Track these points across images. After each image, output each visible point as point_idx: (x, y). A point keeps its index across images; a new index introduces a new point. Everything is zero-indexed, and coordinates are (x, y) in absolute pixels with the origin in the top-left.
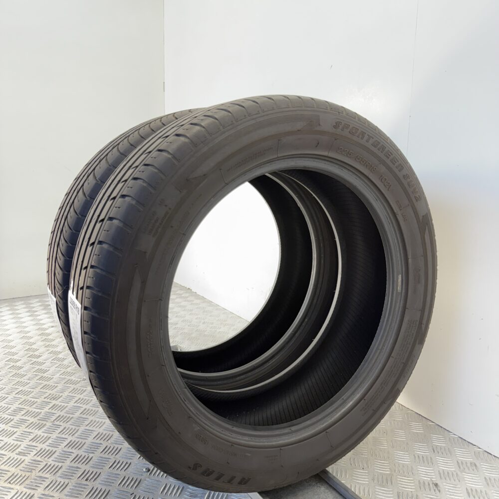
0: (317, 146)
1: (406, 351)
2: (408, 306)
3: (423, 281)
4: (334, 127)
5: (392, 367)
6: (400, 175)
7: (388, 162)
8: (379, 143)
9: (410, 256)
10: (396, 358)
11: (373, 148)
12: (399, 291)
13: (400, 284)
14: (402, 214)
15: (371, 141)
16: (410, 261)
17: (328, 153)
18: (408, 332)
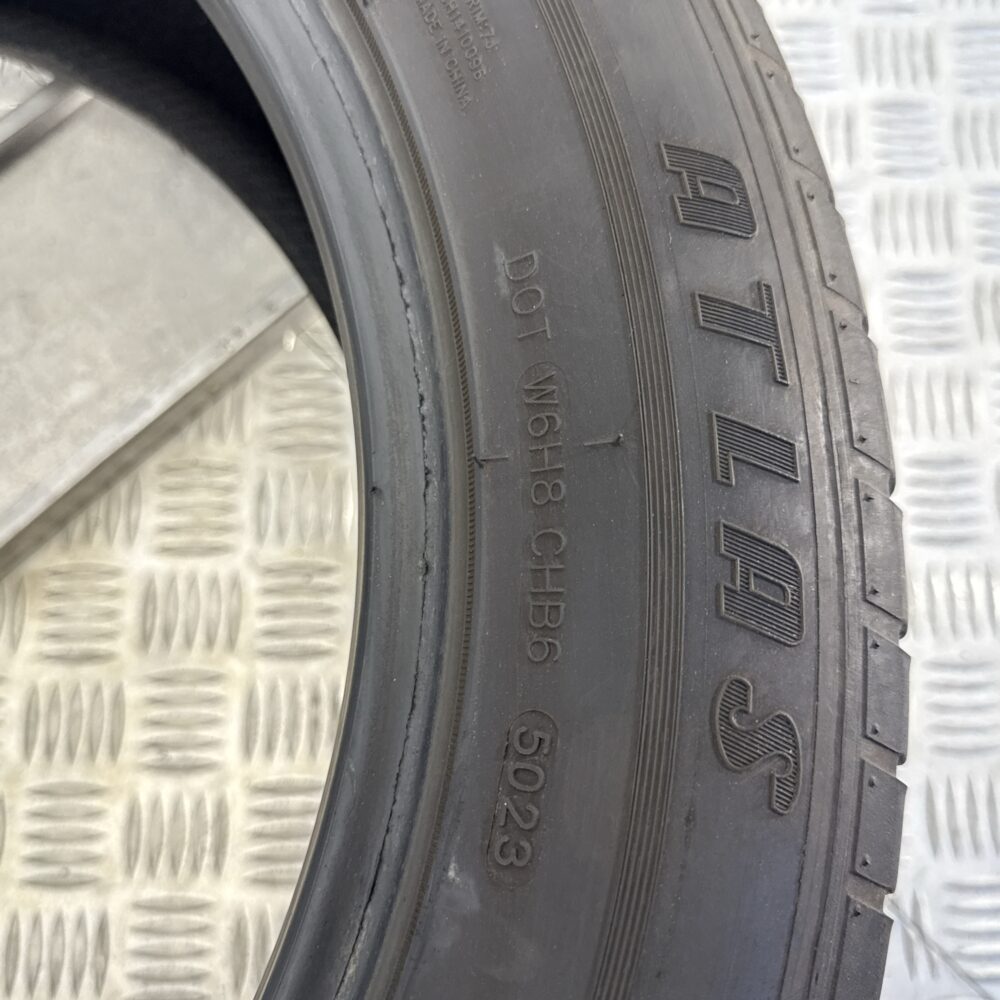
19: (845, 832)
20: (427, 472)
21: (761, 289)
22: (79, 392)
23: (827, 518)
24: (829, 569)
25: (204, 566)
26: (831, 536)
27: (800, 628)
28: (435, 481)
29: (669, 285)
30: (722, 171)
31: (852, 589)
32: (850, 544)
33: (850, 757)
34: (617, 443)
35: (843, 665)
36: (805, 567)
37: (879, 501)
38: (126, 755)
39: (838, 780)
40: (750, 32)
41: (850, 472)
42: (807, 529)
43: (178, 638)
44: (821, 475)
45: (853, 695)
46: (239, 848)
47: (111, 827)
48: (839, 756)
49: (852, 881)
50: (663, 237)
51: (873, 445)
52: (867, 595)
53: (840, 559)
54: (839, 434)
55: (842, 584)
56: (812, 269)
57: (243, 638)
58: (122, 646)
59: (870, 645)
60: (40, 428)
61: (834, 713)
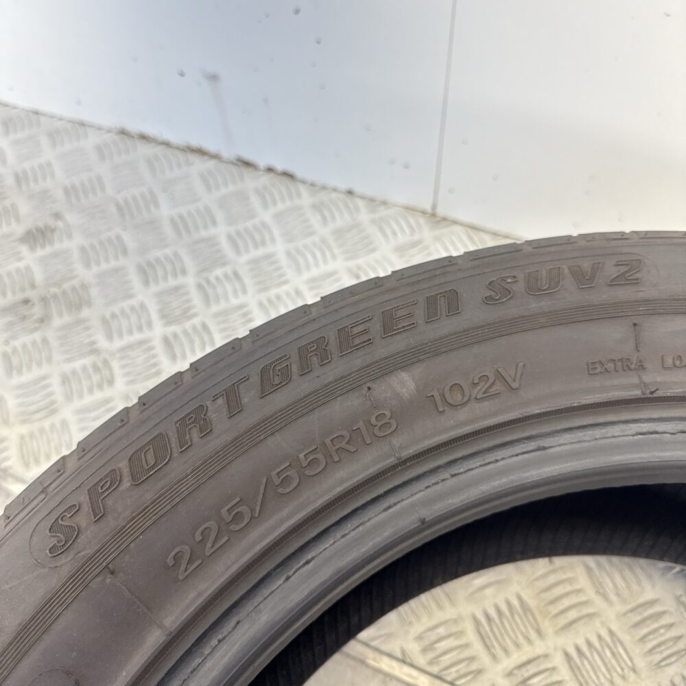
4: (58, 551)
6: (473, 313)
7: (383, 349)
8: (284, 358)
11: (280, 399)
14: (666, 369)
15: (249, 395)
17: (161, 626)
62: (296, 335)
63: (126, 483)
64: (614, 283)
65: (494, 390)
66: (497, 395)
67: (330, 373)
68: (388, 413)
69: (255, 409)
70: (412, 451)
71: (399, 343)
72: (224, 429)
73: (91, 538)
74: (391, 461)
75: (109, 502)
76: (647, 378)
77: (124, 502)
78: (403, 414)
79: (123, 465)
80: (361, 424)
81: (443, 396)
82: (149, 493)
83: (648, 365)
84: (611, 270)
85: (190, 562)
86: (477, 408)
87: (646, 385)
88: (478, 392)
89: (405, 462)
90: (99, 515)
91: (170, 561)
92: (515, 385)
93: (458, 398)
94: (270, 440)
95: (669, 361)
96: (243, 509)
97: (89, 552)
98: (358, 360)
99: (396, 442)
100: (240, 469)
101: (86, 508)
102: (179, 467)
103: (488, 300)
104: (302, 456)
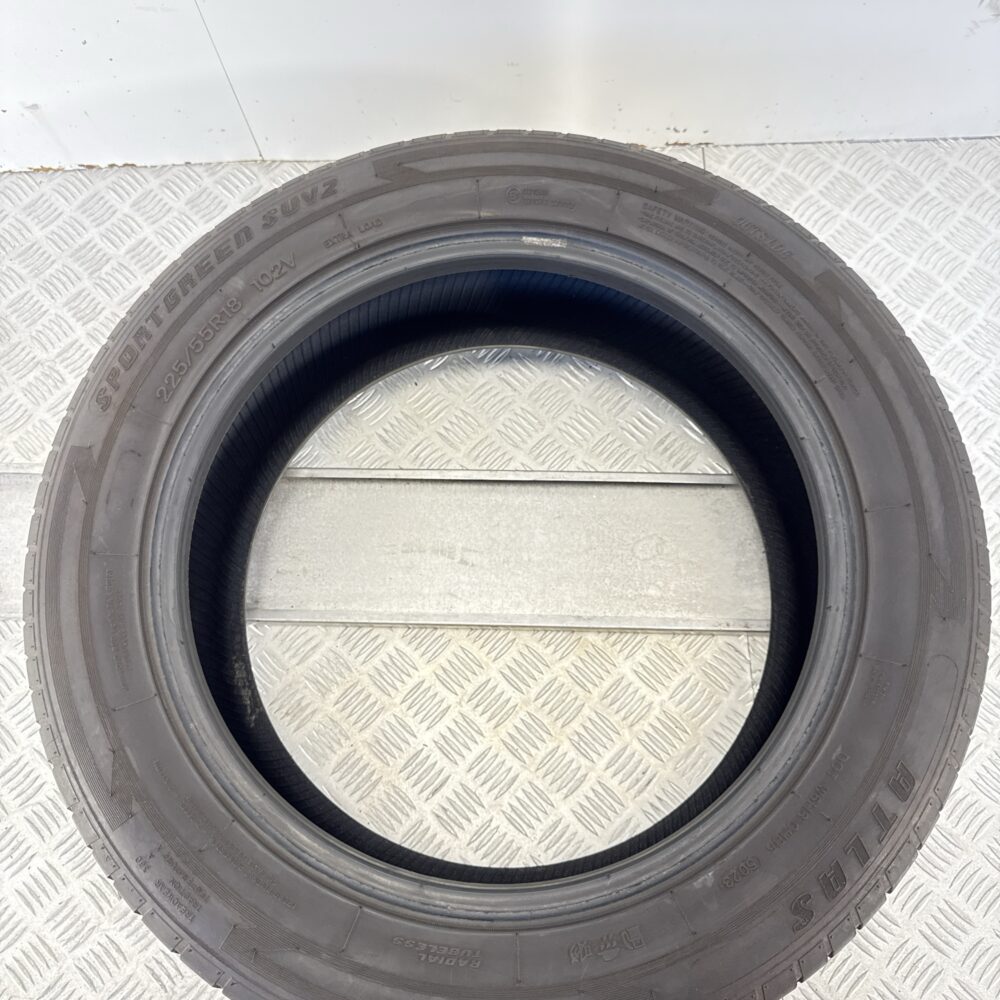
0: (139, 455)
1: (720, 242)
2: (602, 228)
3: (544, 181)
4: (105, 408)
5: (751, 289)
6: (260, 235)
7: (220, 269)
8: (173, 290)
9: (474, 214)
10: (732, 274)
11: (179, 310)
12: (564, 245)
13: (546, 241)
14: (362, 232)
15: (162, 313)
16: (485, 214)
17: (166, 423)
18: (670, 231)
19: (804, 950)
20: (776, 778)
21: (895, 816)
22: (652, 592)
23: (863, 881)
24: (853, 891)
25: (644, 690)
26: (860, 886)
27: (833, 898)
28: (776, 782)
29: (873, 796)
30: (910, 780)
31: (855, 902)
32: (863, 892)
33: (820, 936)
34: (829, 820)
35: (837, 915)
36: (847, 887)
37: (880, 890)
38: (568, 730)
39: (813, 938)
40: (955, 748)
41: (879, 876)
42: (856, 879)
43: (616, 706)
44: (871, 871)
45: (833, 924)
46: (578, 797)
47: (544, 750)
48: (818, 933)
49: (797, 963)
50: (882, 784)
51: (893, 876)
52: (857, 908)
53: (858, 893)
54: (884, 866)
55: (853, 899)
56: (913, 822)
57: (636, 728)
58: (596, 693)
59: (847, 917)
60: (630, 593)
61: (825, 924)
62: (174, 277)
63: (122, 371)
64: (324, 196)
65: (283, 271)
66: (286, 273)
67: (198, 290)
68: (235, 300)
69: (168, 319)
70: (253, 314)
71: (228, 263)
72: (158, 334)
73: (117, 398)
74: (245, 322)
75: (118, 380)
76: (355, 240)
77: (126, 378)
78: (242, 298)
79: (117, 364)
80: (223, 309)
81: (259, 283)
82: (135, 370)
83: (353, 233)
84: (321, 190)
85: (168, 394)
86: (277, 283)
87: (355, 244)
88: (276, 275)
89: (253, 320)
90: (117, 388)
91: (159, 396)
92: (292, 265)
93: (267, 281)
94: (182, 330)
95: (363, 228)
96: (182, 364)
97: (119, 403)
98: (210, 279)
99: (244, 311)
100: (173, 348)
101: (109, 388)
102: (143, 356)
103: (265, 226)
104: (200, 333)
